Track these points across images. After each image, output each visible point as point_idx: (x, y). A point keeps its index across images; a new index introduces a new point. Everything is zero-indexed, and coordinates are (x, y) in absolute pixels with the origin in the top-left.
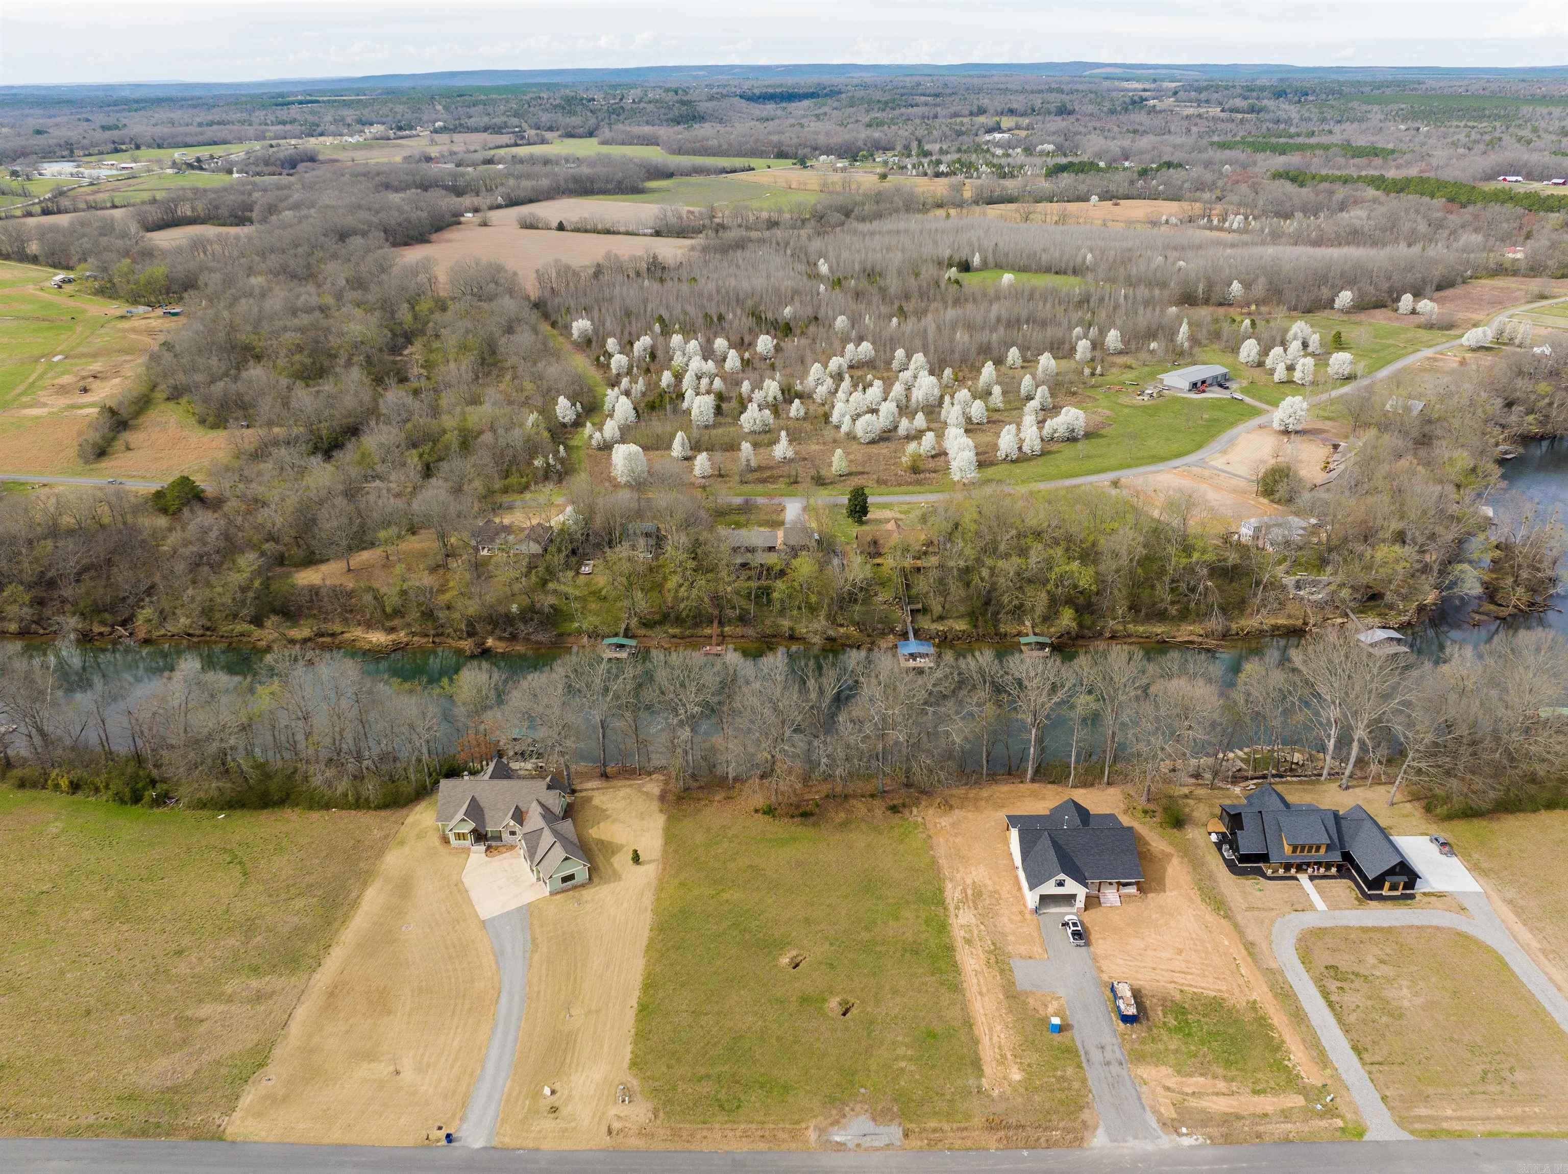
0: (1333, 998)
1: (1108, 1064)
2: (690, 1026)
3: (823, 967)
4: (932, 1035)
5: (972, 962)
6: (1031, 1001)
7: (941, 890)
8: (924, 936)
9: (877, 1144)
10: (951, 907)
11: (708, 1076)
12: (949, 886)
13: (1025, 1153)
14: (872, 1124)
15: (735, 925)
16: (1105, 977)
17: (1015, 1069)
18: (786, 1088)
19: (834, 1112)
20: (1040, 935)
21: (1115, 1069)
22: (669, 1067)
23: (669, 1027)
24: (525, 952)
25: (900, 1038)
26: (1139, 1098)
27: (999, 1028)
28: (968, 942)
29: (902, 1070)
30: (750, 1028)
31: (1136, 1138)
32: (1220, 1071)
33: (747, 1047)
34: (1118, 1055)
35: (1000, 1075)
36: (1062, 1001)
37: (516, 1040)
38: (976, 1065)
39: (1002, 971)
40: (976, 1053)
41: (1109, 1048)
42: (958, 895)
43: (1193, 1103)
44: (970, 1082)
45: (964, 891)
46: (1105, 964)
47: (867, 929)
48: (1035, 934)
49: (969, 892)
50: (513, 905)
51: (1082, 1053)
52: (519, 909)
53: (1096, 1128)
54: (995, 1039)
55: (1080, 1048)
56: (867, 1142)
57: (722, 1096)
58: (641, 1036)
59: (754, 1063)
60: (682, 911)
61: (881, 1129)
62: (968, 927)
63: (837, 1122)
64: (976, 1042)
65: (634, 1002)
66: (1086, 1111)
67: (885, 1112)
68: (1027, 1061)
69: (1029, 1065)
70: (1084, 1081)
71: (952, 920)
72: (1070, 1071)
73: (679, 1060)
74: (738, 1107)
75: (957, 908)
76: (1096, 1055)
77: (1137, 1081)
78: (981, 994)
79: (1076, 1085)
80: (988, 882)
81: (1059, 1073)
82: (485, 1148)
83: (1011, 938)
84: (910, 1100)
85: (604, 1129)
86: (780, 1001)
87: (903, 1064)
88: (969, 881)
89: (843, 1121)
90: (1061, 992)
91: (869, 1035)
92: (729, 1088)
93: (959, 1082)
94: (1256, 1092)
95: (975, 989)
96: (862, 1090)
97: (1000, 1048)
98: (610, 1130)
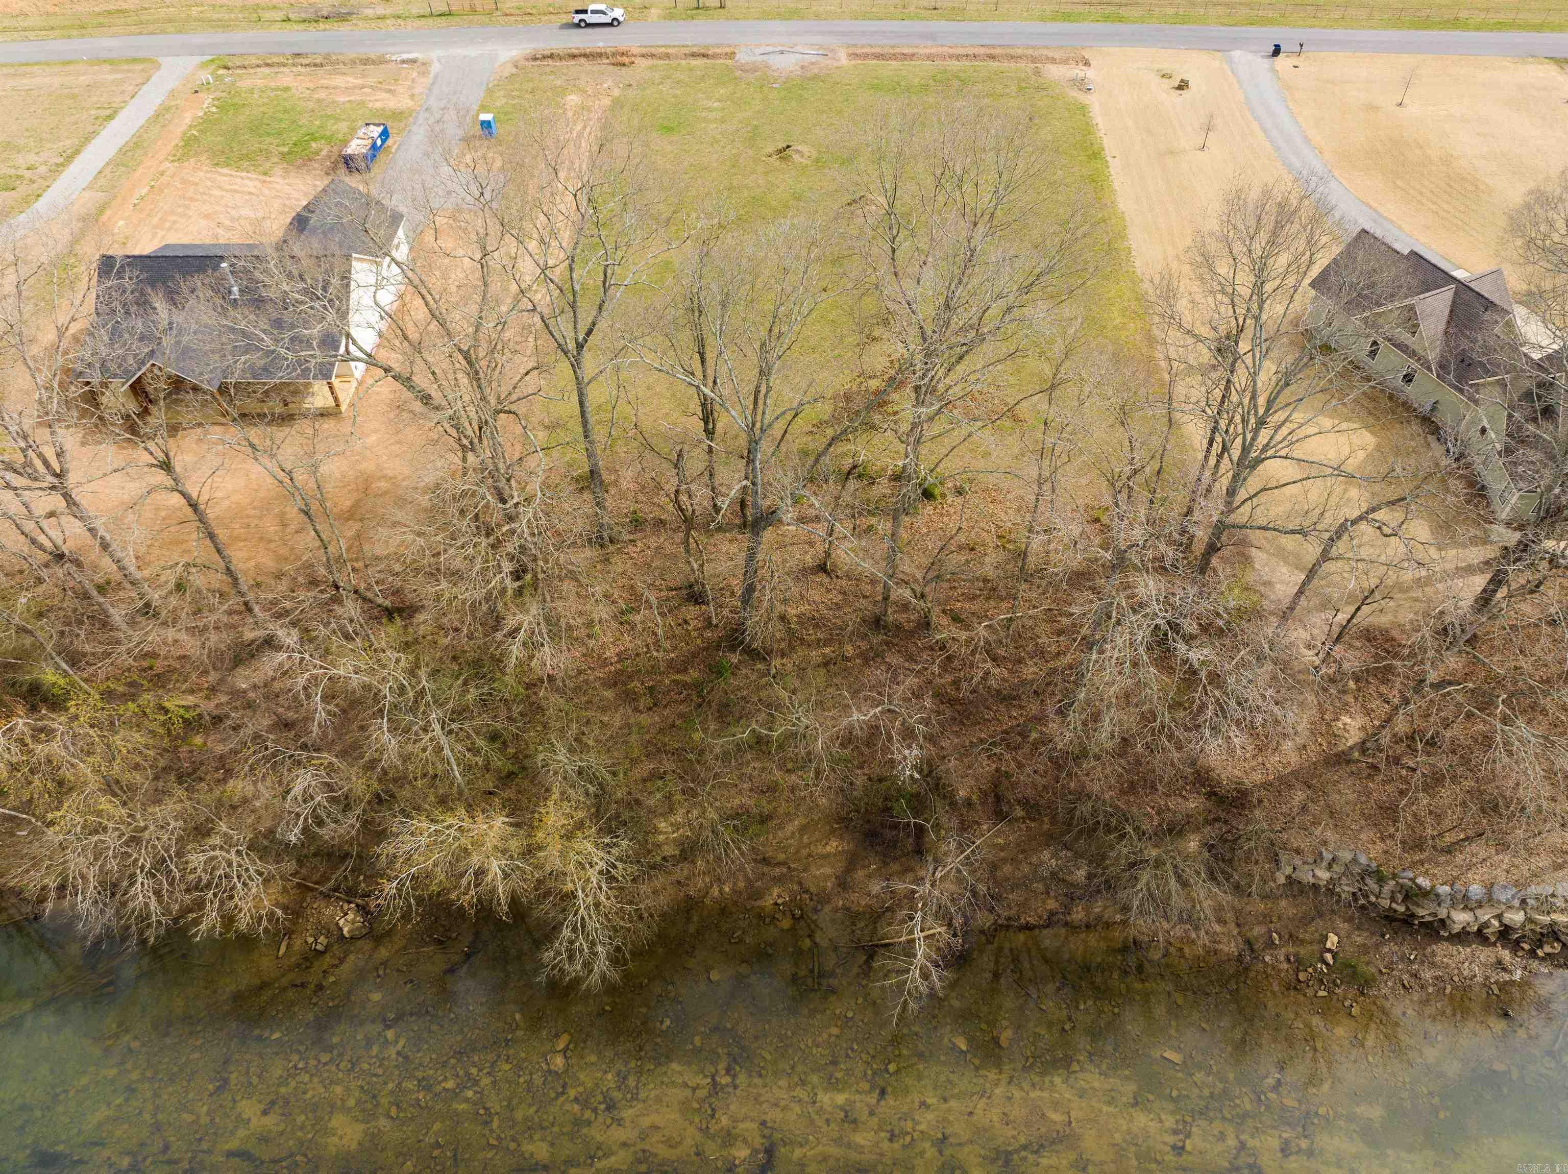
0: (59, 160)
4: (667, 130)
14: (770, 62)
17: (571, 104)
18: (875, 88)
19: (815, 71)
21: (439, 105)
25: (713, 126)
26: (433, 84)
29: (719, 101)
31: (466, 57)
32: (308, 105)
35: (592, 99)
38: (618, 106)
40: (612, 116)
43: (369, 81)
44: (635, 93)
53: (505, 63)
58: (1085, 130)
61: (761, 58)
63: (812, 64)
64: (606, 125)
65: (1114, 162)
66: (506, 75)
67: (750, 71)
69: (549, 107)
77: (422, 97)
79: (501, 94)
84: (717, 79)
85: (1093, 64)
87: (717, 105)
89: (804, 64)
91: (755, 129)
93: (648, 92)
96: (776, 86)
98: (1087, 63)
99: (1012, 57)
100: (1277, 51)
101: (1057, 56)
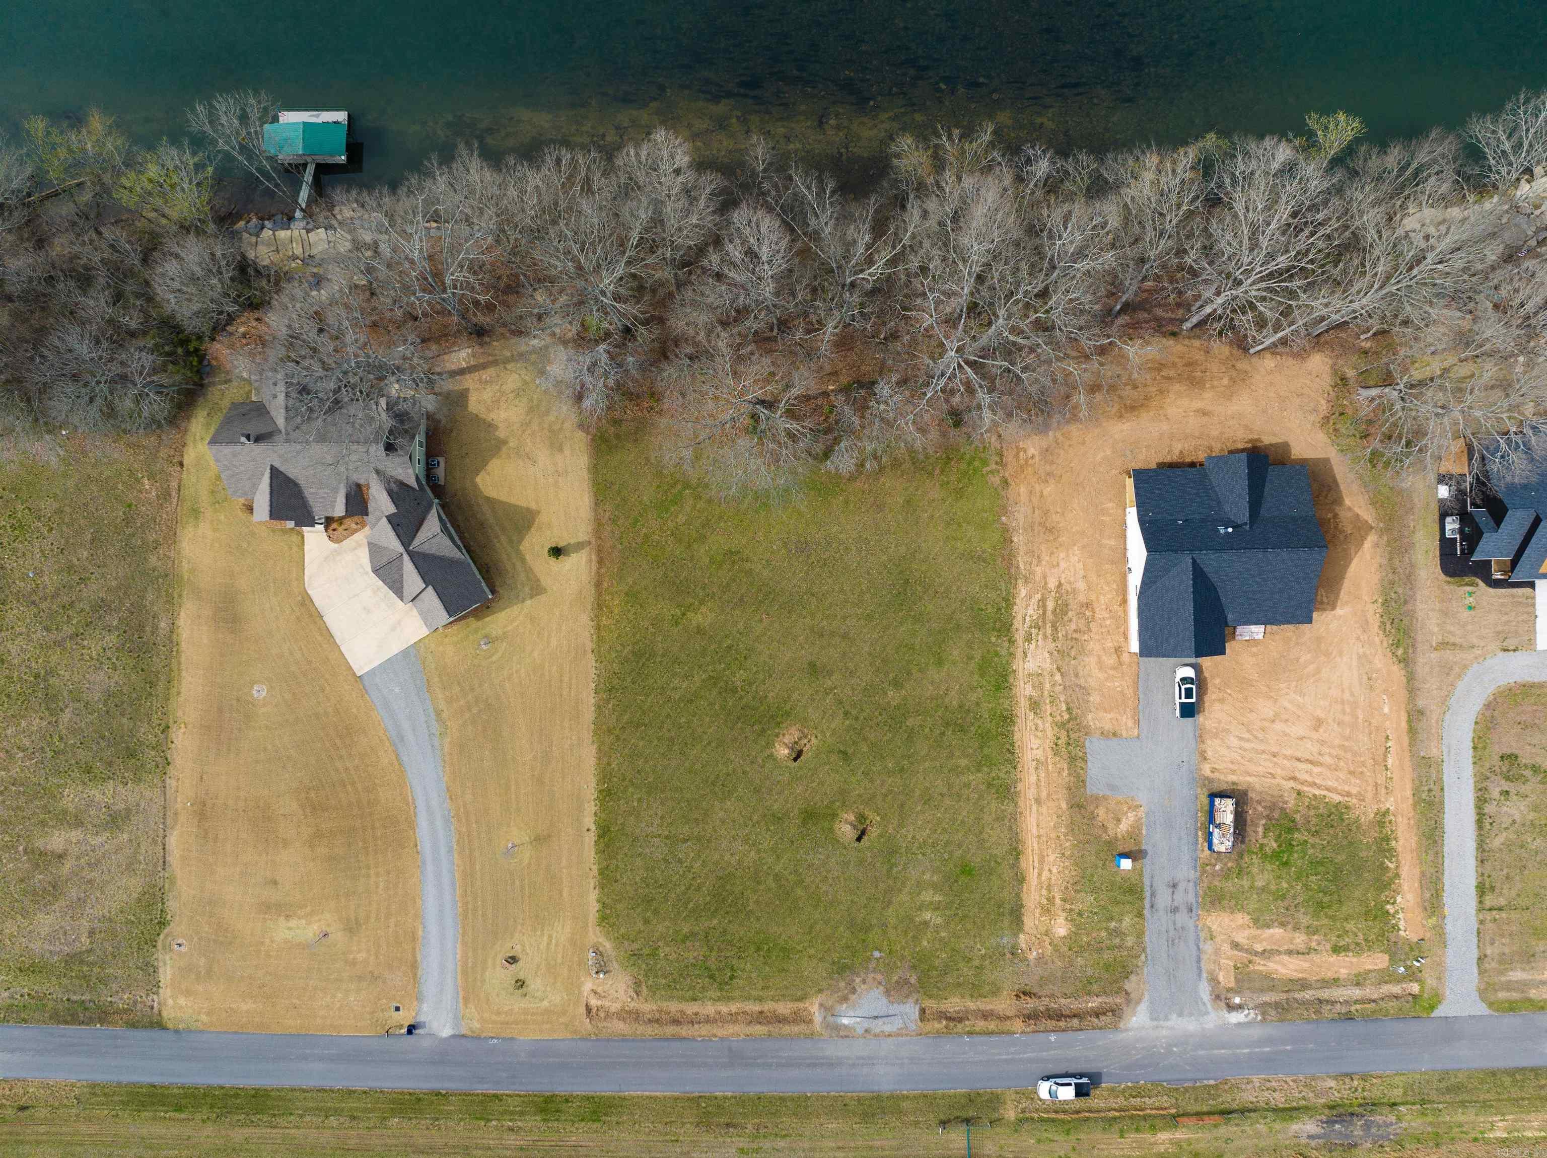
0: (1489, 809)
1: (1175, 910)
2: (666, 861)
3: (833, 758)
4: (966, 870)
5: (1035, 743)
6: (1101, 812)
7: (1009, 602)
8: (973, 697)
9: (888, 1028)
10: (1019, 637)
11: (693, 934)
12: (1022, 591)
13: (1053, 1038)
14: (885, 1001)
15: (713, 680)
16: (1206, 770)
17: (1061, 920)
18: (787, 952)
19: (842, 984)
20: (1136, 693)
21: (1182, 918)
22: (647, 922)
23: (639, 862)
24: (431, 735)
25: (927, 877)
26: (1199, 960)
27: (1052, 858)
28: (1035, 706)
29: (926, 923)
30: (740, 862)
31: (1180, 1015)
32: (1305, 920)
33: (737, 890)
34: (1191, 898)
35: (1043, 929)
36: (1142, 812)
37: (453, 885)
38: (1016, 915)
39: (1072, 759)
40: (1018, 896)
41: (1181, 887)
42: (1032, 612)
43: (1261, 966)
44: (1005, 940)
45: (1043, 602)
46: (1213, 747)
47: (897, 684)
48: (1129, 692)
49: (1050, 605)
50: (395, 647)
51: (1147, 894)
52: (405, 653)
53: (1139, 1002)
54: (1045, 874)
55: (1147, 888)
56: (879, 1026)
57: (713, 964)
58: (607, 877)
59: (749, 914)
60: (637, 654)
61: (895, 1009)
62: (1036, 677)
63: (845, 999)
64: (1020, 879)
65: (589, 821)
66: (1133, 978)
67: (903, 983)
68: (1077, 907)
69: (1080, 914)
70: (1140, 935)
71: (1018, 665)
72: (1127, 921)
73: (656, 912)
74: (732, 978)
75: (1028, 639)
76: (1164, 899)
77: (1202, 935)
78: (1038, 801)
79: (1130, 941)
80: (1081, 585)
81: (1113, 924)
82: (454, 1036)
83: (1095, 698)
84: (933, 967)
85: (583, 1010)
86: (777, 819)
87: (927, 916)
88: (1052, 584)
89: (853, 997)
90: (1143, 798)
91: (889, 871)
92: (720, 950)
93: (993, 941)
94: (1336, 950)
95: (1031, 793)
96: (877, 954)
97: (1049, 889)
98: (589, 1009)
99: (657, 1021)
100: (411, 1030)
101: (615, 1021)
